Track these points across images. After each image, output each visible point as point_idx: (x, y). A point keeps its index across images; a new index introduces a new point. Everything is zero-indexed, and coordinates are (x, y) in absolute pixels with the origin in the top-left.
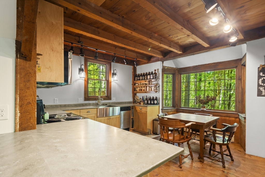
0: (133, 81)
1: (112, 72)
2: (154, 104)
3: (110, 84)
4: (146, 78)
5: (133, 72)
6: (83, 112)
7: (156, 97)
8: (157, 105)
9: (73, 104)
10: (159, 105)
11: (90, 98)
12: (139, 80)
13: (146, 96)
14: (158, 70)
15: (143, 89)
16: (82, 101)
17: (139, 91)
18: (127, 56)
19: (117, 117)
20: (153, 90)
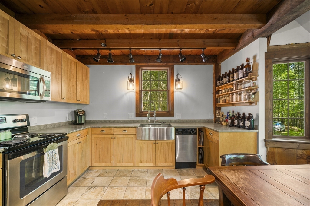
0: (214, 88)
1: (175, 78)
2: (244, 127)
3: (171, 95)
4: (231, 79)
5: (214, 74)
6: (118, 131)
7: (250, 114)
8: (252, 129)
9: (123, 120)
10: (257, 131)
11: (144, 114)
12: (222, 84)
13: (233, 111)
14: (255, 57)
15: (227, 98)
16: (133, 118)
17: (222, 103)
18: (183, 48)
19: (169, 143)
20: (243, 100)
